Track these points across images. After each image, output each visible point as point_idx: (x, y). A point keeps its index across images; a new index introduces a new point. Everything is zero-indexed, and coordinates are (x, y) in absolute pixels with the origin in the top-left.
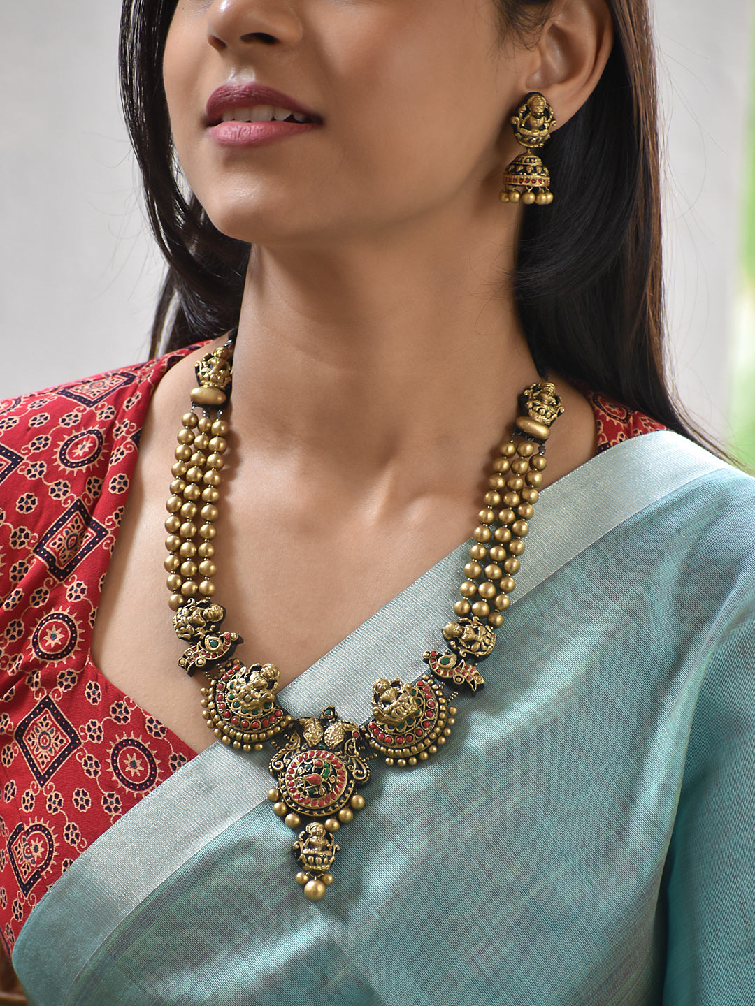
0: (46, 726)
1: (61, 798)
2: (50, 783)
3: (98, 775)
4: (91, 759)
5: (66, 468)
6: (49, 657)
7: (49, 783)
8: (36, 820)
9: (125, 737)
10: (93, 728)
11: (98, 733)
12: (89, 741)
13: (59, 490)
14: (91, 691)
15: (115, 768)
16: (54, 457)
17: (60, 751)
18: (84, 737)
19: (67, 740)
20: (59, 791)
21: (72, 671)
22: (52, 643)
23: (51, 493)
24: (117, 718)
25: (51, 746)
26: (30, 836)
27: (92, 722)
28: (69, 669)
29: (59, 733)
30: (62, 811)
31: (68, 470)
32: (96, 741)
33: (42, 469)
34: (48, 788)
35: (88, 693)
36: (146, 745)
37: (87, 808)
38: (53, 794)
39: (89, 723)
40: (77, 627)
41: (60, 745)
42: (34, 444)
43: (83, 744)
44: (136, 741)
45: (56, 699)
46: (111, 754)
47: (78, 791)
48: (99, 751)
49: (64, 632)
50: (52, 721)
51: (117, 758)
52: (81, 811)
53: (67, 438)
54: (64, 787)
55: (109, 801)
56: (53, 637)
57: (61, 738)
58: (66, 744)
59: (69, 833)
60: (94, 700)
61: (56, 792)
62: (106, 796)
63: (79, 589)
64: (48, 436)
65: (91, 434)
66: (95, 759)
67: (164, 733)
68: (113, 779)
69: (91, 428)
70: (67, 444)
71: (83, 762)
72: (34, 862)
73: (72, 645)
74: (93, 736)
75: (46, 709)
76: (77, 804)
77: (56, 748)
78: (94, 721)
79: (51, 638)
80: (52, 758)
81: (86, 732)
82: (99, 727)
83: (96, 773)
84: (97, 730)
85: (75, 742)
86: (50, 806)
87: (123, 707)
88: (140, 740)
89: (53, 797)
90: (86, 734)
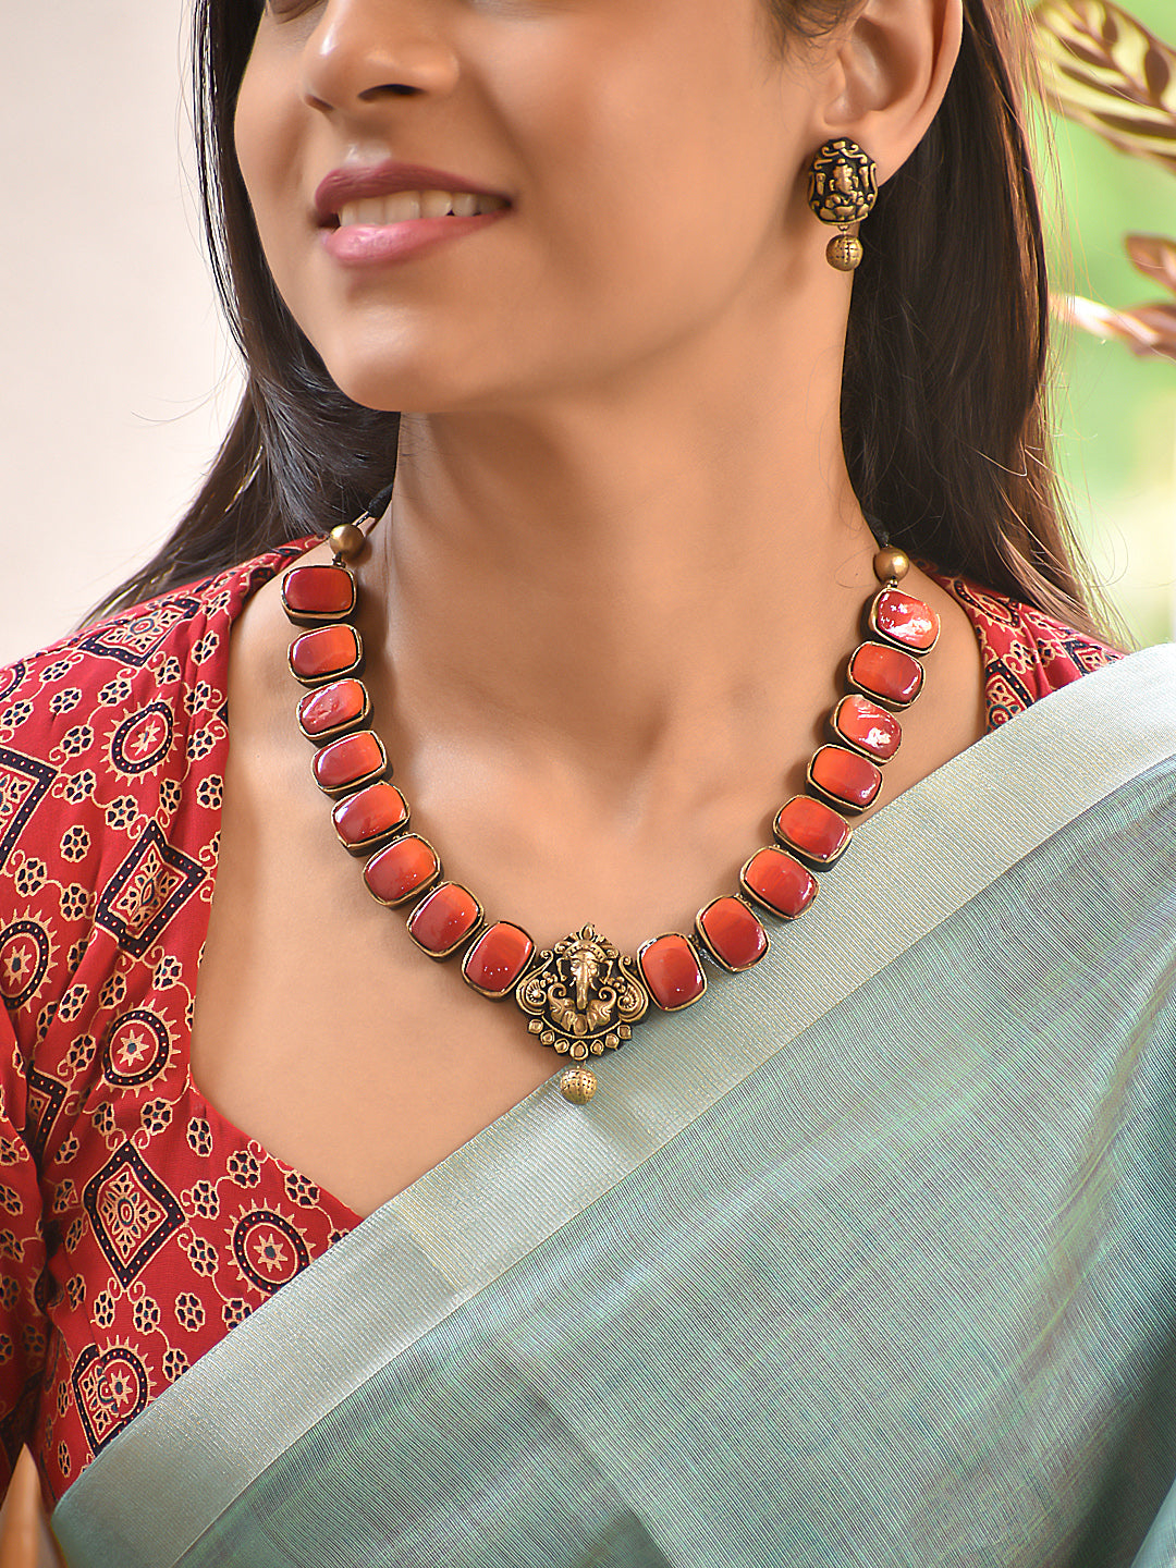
0: (126, 1191)
1: (155, 1307)
2: (138, 1283)
3: (215, 1271)
4: (200, 1244)
5: (126, 774)
6: (125, 1081)
7: (136, 1283)
8: (118, 1341)
9: (255, 1209)
10: (203, 1194)
11: (212, 1203)
12: (198, 1215)
13: (122, 813)
14: (196, 1134)
15: (242, 1259)
16: (104, 760)
17: (150, 1231)
18: (190, 1209)
19: (162, 1214)
20: (152, 1297)
21: (163, 1101)
22: (129, 1058)
23: (110, 821)
24: (238, 1178)
25: (134, 1222)
26: (109, 1365)
27: (201, 1184)
28: (158, 1099)
29: (146, 1202)
30: (159, 1330)
31: (131, 777)
32: (209, 1215)
33: (88, 782)
34: (135, 1291)
35: (192, 1137)
36: (289, 1220)
37: (199, 1325)
38: (143, 1300)
39: (197, 1187)
40: (168, 1031)
41: (149, 1222)
42: (68, 743)
43: (187, 1221)
44: (272, 1215)
45: (141, 1147)
46: (232, 1237)
47: (184, 1297)
48: (214, 1231)
49: (148, 1040)
50: (135, 1183)
51: (243, 1243)
52: (189, 1330)
53: (118, 724)
54: (162, 1290)
55: (234, 1314)
56: (132, 1048)
57: (150, 1210)
58: (160, 1220)
59: (172, 1365)
60: (203, 1149)
61: (148, 1298)
62: (229, 1305)
63: (169, 969)
64: (87, 726)
65: (153, 711)
66: (207, 1246)
67: (315, 1198)
68: (239, 1278)
69: (151, 703)
70: (120, 736)
71: (189, 1249)
72: (114, 1408)
73: (161, 1061)
74: (205, 1208)
75: (126, 1163)
76: (183, 1319)
77: (143, 1225)
78: (204, 1182)
79: (128, 1051)
80: (138, 1242)
81: (193, 1201)
82: (213, 1192)
83: (210, 1267)
84: (210, 1198)
85: (175, 1218)
86: (139, 1320)
87: (248, 1160)
88: (277, 1212)
89: (144, 1306)
90: (193, 1205)
